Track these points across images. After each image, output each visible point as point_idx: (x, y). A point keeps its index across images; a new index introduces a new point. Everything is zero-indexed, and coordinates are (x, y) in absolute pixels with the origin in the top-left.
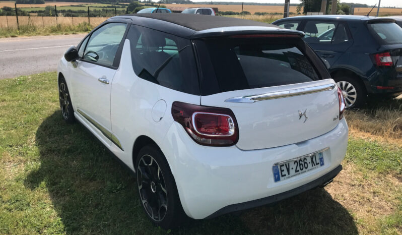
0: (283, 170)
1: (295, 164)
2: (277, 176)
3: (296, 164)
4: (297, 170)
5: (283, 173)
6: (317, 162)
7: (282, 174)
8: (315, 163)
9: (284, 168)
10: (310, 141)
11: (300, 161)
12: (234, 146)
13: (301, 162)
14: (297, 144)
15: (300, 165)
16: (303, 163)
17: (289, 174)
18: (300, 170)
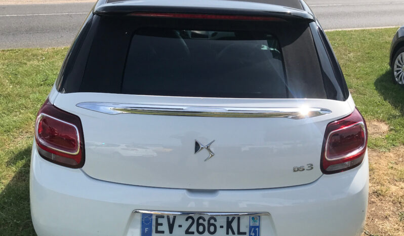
0: (161, 224)
1: (187, 220)
2: (146, 229)
3: (190, 221)
4: (190, 231)
5: (160, 228)
6: (241, 231)
7: (157, 228)
8: (236, 230)
9: (164, 221)
10: (220, 192)
11: (198, 219)
12: (79, 169)
13: (201, 221)
14: (191, 191)
15: (198, 225)
16: (206, 224)
17: (171, 232)
18: (196, 232)
